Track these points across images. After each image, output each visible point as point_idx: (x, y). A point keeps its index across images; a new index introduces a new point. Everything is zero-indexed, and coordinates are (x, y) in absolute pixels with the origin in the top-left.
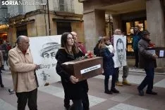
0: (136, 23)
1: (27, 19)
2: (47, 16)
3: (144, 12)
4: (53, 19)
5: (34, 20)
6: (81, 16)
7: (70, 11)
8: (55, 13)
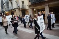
0: (42, 11)
1: (14, 10)
2: (19, 9)
3: (44, 9)
4: (21, 10)
5: (16, 11)
6: (28, 10)
7: (25, 8)
8: (21, 9)
